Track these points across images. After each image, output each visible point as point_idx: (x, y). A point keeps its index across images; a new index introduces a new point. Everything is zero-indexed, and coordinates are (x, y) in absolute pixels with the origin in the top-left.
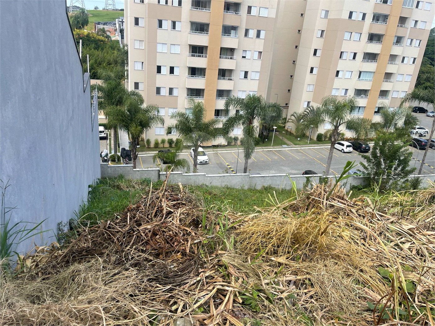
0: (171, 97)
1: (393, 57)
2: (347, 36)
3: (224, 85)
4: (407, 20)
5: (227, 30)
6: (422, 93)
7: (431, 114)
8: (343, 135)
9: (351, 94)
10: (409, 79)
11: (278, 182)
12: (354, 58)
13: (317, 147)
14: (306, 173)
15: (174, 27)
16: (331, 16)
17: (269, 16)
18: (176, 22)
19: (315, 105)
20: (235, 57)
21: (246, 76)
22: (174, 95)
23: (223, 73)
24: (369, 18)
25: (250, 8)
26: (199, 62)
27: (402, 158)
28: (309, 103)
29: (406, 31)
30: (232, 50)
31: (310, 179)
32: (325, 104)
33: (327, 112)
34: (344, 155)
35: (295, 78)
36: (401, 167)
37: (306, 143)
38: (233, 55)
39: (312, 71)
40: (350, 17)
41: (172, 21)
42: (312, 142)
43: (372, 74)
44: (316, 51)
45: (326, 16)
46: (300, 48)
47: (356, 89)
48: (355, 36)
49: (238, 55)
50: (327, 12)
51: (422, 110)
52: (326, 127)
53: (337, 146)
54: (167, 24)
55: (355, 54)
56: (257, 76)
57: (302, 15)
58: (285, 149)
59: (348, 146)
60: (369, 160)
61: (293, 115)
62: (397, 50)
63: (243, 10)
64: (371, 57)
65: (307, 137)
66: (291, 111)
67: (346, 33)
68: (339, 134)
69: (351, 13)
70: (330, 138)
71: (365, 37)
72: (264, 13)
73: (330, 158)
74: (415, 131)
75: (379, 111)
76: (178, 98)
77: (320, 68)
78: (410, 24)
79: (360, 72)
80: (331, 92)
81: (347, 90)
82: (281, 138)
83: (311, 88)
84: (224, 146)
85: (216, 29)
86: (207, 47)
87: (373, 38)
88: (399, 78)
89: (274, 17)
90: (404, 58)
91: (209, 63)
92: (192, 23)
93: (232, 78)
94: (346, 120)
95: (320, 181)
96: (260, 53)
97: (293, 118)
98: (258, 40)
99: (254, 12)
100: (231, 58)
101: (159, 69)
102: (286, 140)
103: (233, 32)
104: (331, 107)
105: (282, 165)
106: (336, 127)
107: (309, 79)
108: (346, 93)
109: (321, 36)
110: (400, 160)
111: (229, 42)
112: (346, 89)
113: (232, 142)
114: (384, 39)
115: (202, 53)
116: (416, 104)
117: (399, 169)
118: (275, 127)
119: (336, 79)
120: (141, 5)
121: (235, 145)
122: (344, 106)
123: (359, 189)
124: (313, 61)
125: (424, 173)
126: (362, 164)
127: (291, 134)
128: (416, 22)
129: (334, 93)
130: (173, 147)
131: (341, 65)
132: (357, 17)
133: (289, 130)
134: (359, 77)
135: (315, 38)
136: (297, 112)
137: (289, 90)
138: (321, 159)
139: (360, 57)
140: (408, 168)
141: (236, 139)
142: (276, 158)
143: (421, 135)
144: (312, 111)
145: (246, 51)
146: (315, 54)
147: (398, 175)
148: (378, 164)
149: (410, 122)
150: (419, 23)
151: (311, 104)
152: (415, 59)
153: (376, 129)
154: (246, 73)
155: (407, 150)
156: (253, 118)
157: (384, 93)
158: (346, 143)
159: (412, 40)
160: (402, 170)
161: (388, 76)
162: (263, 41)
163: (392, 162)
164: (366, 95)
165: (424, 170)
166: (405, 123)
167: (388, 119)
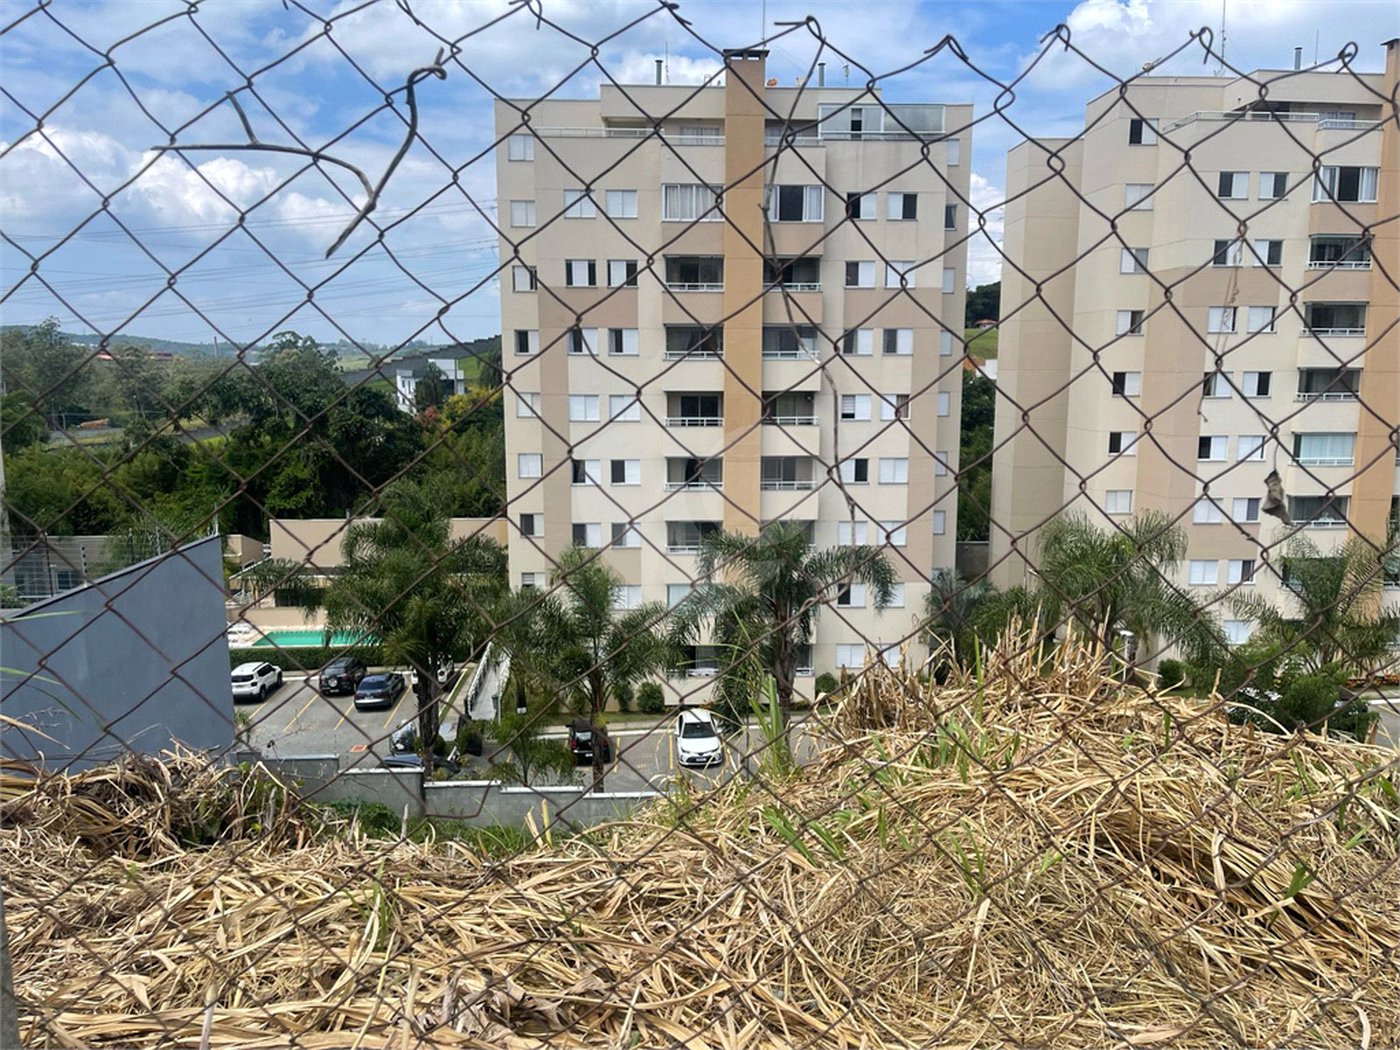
0: (618, 552)
12: (1263, 390)
15: (618, 346)
17: (922, 285)
18: (624, 333)
20: (816, 417)
21: (861, 476)
22: (629, 545)
23: (788, 470)
24: (1297, 255)
25: (852, 267)
26: (703, 441)
30: (808, 397)
38: (809, 410)
39: (1115, 447)
40: (1220, 257)
41: (611, 330)
43: (1349, 441)
47: (1291, 499)
48: (1252, 318)
49: (823, 412)
54: (597, 339)
55: (1265, 377)
56: (901, 473)
63: (833, 276)
67: (1212, 311)
69: (1221, 246)
76: (642, 551)
79: (1298, 438)
81: (1254, 502)
85: (745, 338)
86: (719, 395)
91: (729, 441)
92: (671, 330)
93: (811, 482)
96: (903, 399)
98: (890, 360)
99: (867, 276)
100: (807, 423)
101: (578, 471)
103: (804, 343)
108: (1253, 513)
112: (1250, 500)
114: (1371, 318)
115: (712, 414)
119: (1202, 464)
129: (1206, 514)
130: (633, 713)
134: (1296, 454)
139: (1285, 384)
145: (854, 396)
154: (861, 465)
162: (909, 361)
164: (1340, 516)
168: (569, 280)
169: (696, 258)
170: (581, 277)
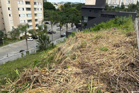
1: (35, 9)
2: (18, 2)
6: (46, 18)
7: (50, 24)
8: (29, 35)
9: (26, 22)
10: (41, 15)
11: (11, 58)
12: (23, 10)
13: (21, 41)
14: (21, 51)
19: (16, 27)
27: (47, 38)
28: (13, 27)
31: (23, 53)
32: (19, 27)
34: (31, 42)
35: (4, 19)
37: (17, 41)
42: (19, 40)
43: (31, 15)
44: (9, 8)
46: (2, 8)
47: (27, 20)
51: (47, 23)
53: (28, 39)
55: (23, 8)
58: (10, 45)
59: (31, 38)
61: (8, 32)
62: (35, 6)
64: (28, 9)
65: (17, 39)
66: (7, 31)
68: (27, 36)
70: (25, 37)
71: (24, 3)
73: (27, 44)
75: (37, 25)
77: (13, 14)
79: (27, 14)
80: (20, 22)
81: (25, 21)
82: (7, 42)
83: (12, 22)
87: (27, 3)
88: (39, 15)
90: (38, 9)
95: (26, 53)
97: (9, 33)
102: (9, 42)
105: (11, 51)
106: (26, 34)
107: (10, 19)
108: (25, 22)
109: (9, 3)
114: (31, 3)
116: (45, 22)
118: (3, 38)
119: (20, 17)
122: (26, 26)
123: (39, 51)
124: (9, 12)
127: (10, 39)
129: (21, 22)
131: (20, 12)
133: (9, 38)
134: (27, 16)
135: (7, 4)
136: (10, 31)
137: (4, 24)
138: (24, 45)
140: (50, 41)
142: (7, 49)
143: (49, 30)
144: (15, 29)
146: (9, 9)
147: (48, 43)
148: (42, 42)
149: (46, 27)
151: (14, 27)
152: (41, 9)
153: (38, 32)
155: (48, 36)
157: (36, 20)
158: (30, 38)
159: (39, 3)
161: (36, 14)
163: (45, 40)
164: (31, 22)
165: (53, 40)
166: (45, 28)
167: (40, 28)
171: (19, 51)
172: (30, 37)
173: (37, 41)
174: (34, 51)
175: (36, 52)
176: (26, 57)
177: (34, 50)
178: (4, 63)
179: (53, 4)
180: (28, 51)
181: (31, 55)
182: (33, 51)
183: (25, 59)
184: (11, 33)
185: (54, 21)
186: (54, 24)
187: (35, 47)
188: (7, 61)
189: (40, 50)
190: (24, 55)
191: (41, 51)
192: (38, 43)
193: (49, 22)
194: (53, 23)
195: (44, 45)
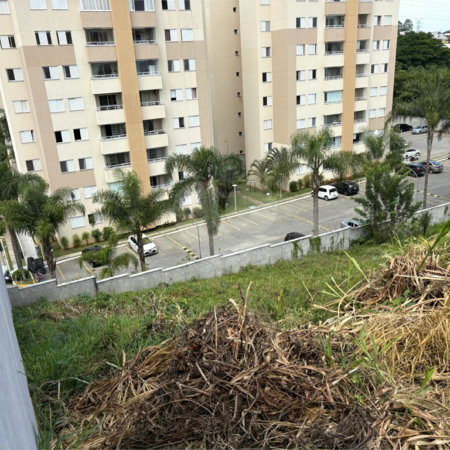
0: (84, 173)
1: (360, 68)
2: (299, 49)
3: (155, 141)
4: (368, 17)
5: (144, 66)
6: (406, 106)
7: (418, 131)
9: (320, 124)
10: (384, 91)
11: (259, 257)
12: (314, 76)
13: (292, 200)
14: (289, 237)
15: (68, 74)
16: (274, 27)
17: (196, 39)
18: (70, 68)
19: (278, 146)
20: (161, 101)
21: (182, 124)
22: (88, 168)
23: (150, 126)
24: (321, 23)
25: (167, 32)
26: (114, 116)
27: (403, 192)
28: (270, 144)
29: (369, 32)
30: (155, 92)
31: (299, 244)
32: (295, 142)
33: (299, 152)
34: (329, 203)
35: (246, 115)
36: (404, 204)
37: (278, 199)
38: (157, 98)
39: (265, 103)
40: (298, 25)
41: (63, 66)
42: (286, 195)
43: (340, 93)
44: (264, 75)
45: (268, 29)
46: (244, 75)
47: (325, 116)
48: (310, 49)
49: (165, 98)
50: (268, 23)
51: (405, 128)
52: (302, 172)
53: (321, 194)
54: (57, 72)
55: (314, 72)
56: (197, 122)
57: (236, 31)
58: (253, 211)
59: (331, 191)
60: (365, 204)
61: (253, 165)
62: (362, 58)
63: (160, 36)
64: (334, 72)
65: (278, 189)
66: (249, 161)
67: (297, 46)
68: (319, 178)
69: (298, 20)
70: (307, 185)
71: (322, 48)
72: (188, 36)
73: (316, 211)
74: (404, 155)
75: (358, 138)
76: (95, 171)
77: (275, 96)
78: (372, 22)
79: (326, 94)
80: (295, 125)
81: (314, 119)
82: (245, 197)
83: (269, 125)
84: (172, 225)
85: (127, 67)
86: (120, 94)
87: (332, 47)
88: (373, 92)
89: (202, 39)
90: (373, 66)
91: (128, 115)
92: (93, 65)
93: (164, 129)
94: (326, 158)
95: (311, 244)
96: (194, 89)
97: (254, 168)
98: (187, 73)
99: (174, 36)
100: (157, 104)
101: (58, 137)
102: (252, 200)
103: (151, 68)
104: (303, 145)
106: (316, 170)
107: (265, 113)
108: (314, 123)
109: (268, 54)
110: (401, 196)
111: (149, 82)
113: (183, 217)
114: (345, 47)
115: (115, 103)
116: (400, 121)
117: (403, 207)
118: (235, 185)
119: (298, 108)
120: (13, 51)
121: (187, 219)
123: (361, 244)
124: (265, 90)
125: (431, 205)
126: (357, 210)
127: (255, 190)
128: (379, 17)
129: (300, 125)
130: (101, 241)
131: (301, 88)
132: (306, 24)
133: (252, 185)
134: (326, 100)
135: (260, 60)
136: (258, 159)
137: (240, 133)
138: (302, 215)
139: (321, 74)
140: (413, 204)
141: (188, 211)
143: (412, 159)
144: (277, 154)
145: (175, 90)
146: (264, 79)
147: (403, 214)
148: (376, 207)
149: (397, 146)
150: (382, 18)
151: (273, 146)
152: (386, 65)
154: (181, 120)
155: (406, 182)
156: (208, 179)
157: (359, 115)
158: (328, 187)
159: (378, 42)
160: (406, 207)
161: (359, 92)
162: (194, 73)
163: (393, 200)
164: (339, 121)
165: (428, 202)
166: (392, 148)
167: (375, 147)
168: (38, 42)
169: (100, 29)
170: (44, 40)
171: (284, 236)
172: (328, 183)
173: (359, 201)
174: (342, 241)
175: (346, 244)
176: (309, 260)
177: (341, 236)
178: (236, 270)
179: (442, 37)
180: (319, 239)
181: (329, 253)
182: (337, 240)
183: (304, 265)
184: (263, 167)
185: (441, 117)
186: (441, 132)
187: (342, 226)
188: (244, 265)
189: (367, 238)
190: (302, 251)
191: (371, 244)
192: (361, 208)
193: (415, 122)
194: (439, 127)
195: (385, 218)
